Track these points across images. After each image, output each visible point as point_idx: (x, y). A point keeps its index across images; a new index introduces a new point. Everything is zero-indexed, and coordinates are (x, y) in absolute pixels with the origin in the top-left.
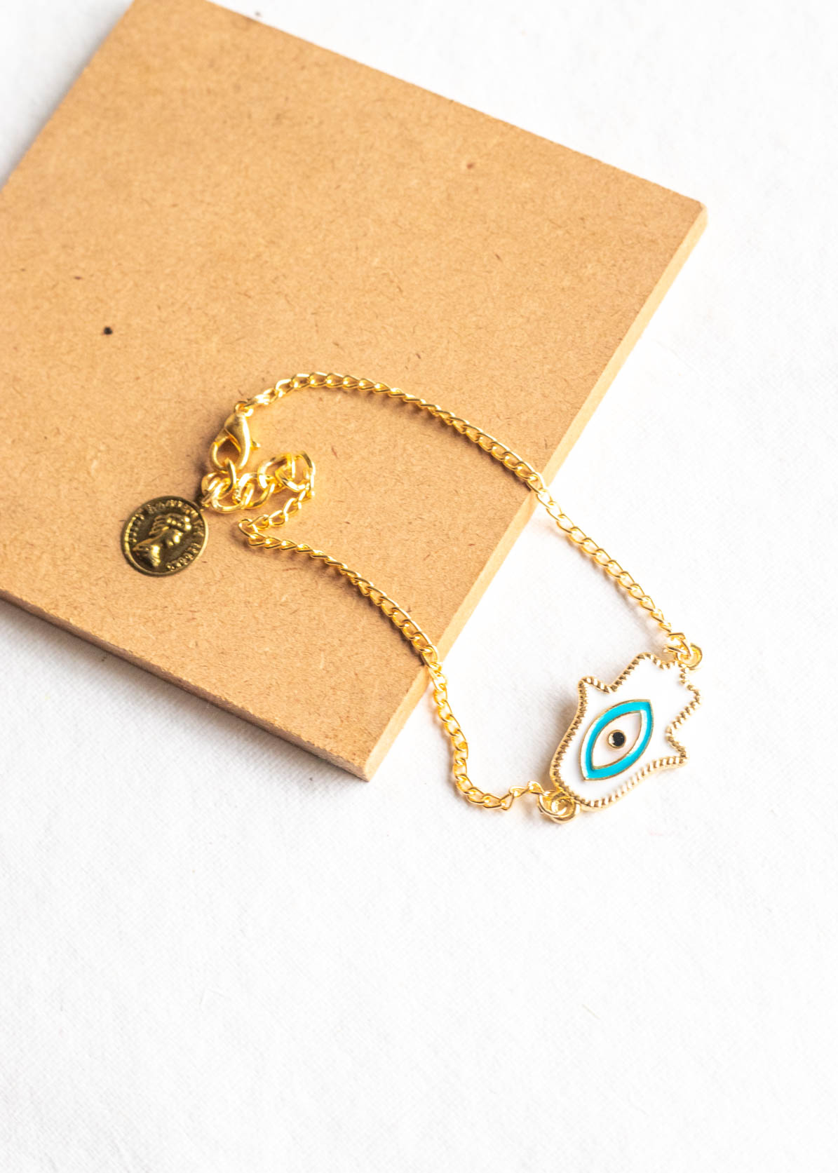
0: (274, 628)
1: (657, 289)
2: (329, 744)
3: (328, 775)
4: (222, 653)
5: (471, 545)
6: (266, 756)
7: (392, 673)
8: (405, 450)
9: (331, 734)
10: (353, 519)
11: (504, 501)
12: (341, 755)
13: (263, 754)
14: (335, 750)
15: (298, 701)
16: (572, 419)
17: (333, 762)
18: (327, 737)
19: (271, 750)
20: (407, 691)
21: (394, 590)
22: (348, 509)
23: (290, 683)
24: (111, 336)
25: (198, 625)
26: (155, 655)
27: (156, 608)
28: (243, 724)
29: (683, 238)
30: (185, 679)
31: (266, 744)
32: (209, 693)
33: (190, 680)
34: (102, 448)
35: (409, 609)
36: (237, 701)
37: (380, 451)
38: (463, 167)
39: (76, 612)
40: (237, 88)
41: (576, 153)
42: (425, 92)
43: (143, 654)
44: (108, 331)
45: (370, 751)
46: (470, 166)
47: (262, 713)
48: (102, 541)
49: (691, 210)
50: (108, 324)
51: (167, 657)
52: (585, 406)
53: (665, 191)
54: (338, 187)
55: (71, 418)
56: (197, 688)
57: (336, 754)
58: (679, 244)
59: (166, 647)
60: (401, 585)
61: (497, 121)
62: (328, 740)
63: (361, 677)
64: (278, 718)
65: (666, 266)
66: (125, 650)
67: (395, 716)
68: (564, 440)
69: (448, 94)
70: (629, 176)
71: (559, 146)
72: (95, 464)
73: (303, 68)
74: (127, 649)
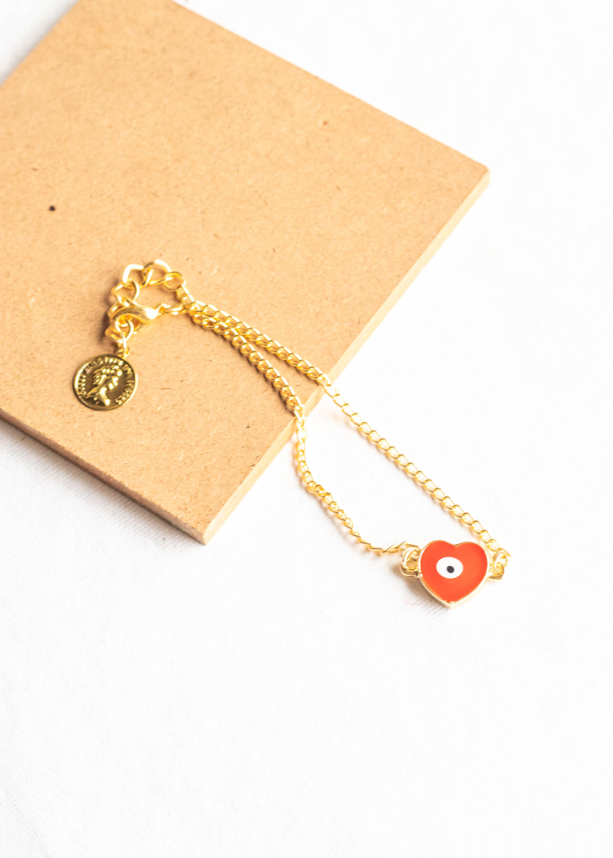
0: (150, 429)
1: (450, 223)
2: (181, 513)
3: (177, 537)
4: (110, 442)
5: (298, 386)
6: (133, 519)
7: (232, 469)
8: (257, 314)
9: (183, 507)
10: (215, 359)
11: (325, 357)
12: (189, 522)
13: (131, 518)
14: (184, 518)
15: (161, 481)
16: (379, 307)
17: (181, 528)
18: (179, 509)
19: (137, 516)
20: (241, 482)
21: (239, 411)
22: (212, 351)
23: (157, 468)
24: (54, 213)
25: (95, 421)
26: (62, 439)
27: (65, 405)
28: (119, 495)
29: (472, 189)
30: (81, 457)
31: (134, 511)
32: (97, 470)
33: (85, 459)
34: (39, 289)
35: (249, 424)
36: (117, 476)
37: (240, 313)
38: (320, 123)
39: (7, 402)
40: (164, 51)
41: (402, 123)
42: (298, 69)
43: (53, 436)
44: (52, 209)
45: (210, 522)
46: (325, 123)
47: (134, 487)
48: (31, 354)
49: (479, 171)
50: (53, 203)
51: (70, 441)
52: (389, 299)
53: (462, 156)
54: (229, 127)
55: (19, 266)
56: (89, 465)
57: (185, 522)
58: (469, 193)
59: (70, 433)
60: (244, 408)
61: (348, 95)
62: (180, 511)
63: (209, 469)
64: (146, 492)
65: (457, 207)
66: (39, 433)
67: (231, 499)
68: (373, 320)
69: (314, 72)
70: (437, 143)
71: (390, 117)
72: (33, 300)
73: (213, 42)
74: (42, 432)
